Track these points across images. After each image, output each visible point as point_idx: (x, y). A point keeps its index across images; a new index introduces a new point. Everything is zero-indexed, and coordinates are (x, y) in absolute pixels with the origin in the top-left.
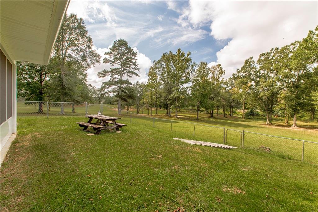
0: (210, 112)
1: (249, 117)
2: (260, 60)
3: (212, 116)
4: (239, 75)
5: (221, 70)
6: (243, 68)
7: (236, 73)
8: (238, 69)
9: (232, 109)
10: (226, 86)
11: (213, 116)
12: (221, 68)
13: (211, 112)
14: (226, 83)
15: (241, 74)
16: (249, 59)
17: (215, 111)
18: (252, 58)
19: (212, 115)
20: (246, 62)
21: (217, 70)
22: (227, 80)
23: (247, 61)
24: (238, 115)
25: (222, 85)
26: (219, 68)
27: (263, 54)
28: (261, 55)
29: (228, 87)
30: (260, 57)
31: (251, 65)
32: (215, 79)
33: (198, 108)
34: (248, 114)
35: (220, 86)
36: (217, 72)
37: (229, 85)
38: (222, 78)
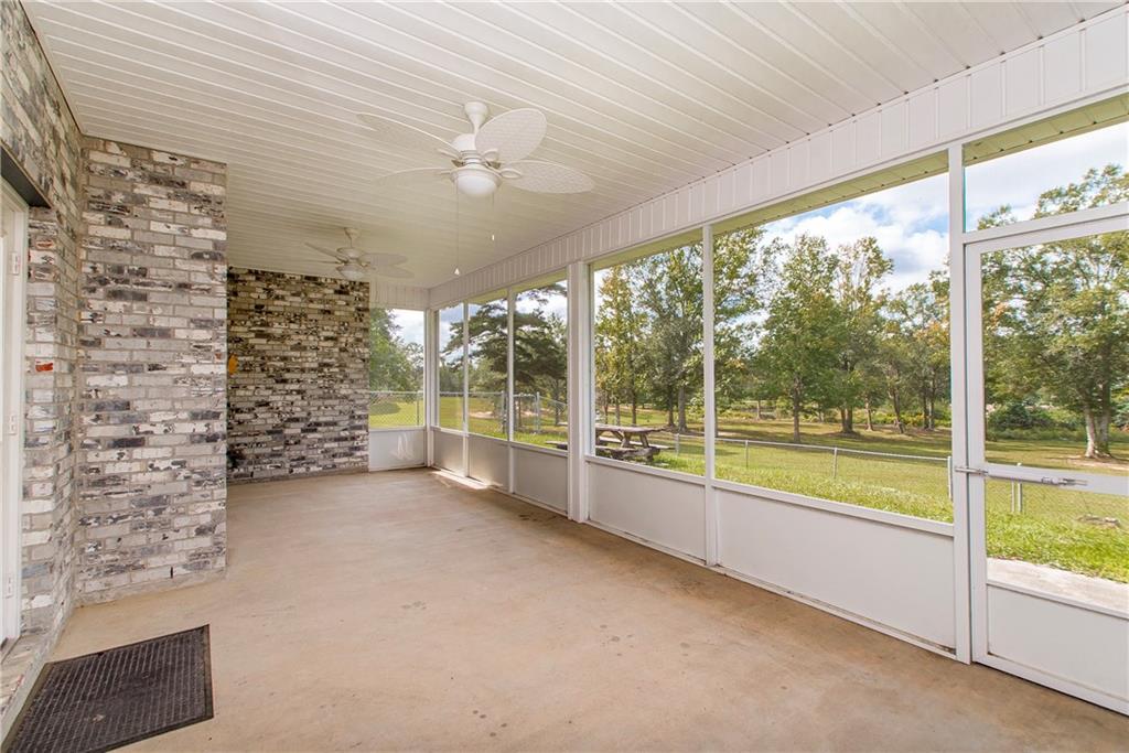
0: (839, 417)
1: (1007, 432)
3: (848, 430)
5: (878, 257)
7: (945, 268)
10: (898, 316)
11: (853, 430)
12: (875, 250)
13: (843, 417)
14: (900, 306)
16: (994, 215)
18: (1005, 210)
19: (850, 426)
20: (984, 226)
21: (860, 260)
22: (901, 293)
23: (988, 222)
25: (883, 312)
26: (867, 250)
27: (1051, 193)
28: (1044, 196)
29: (910, 318)
30: (1041, 204)
32: (853, 293)
33: (798, 400)
34: (1003, 420)
35: (877, 315)
36: (859, 265)
37: (910, 312)
38: (883, 286)
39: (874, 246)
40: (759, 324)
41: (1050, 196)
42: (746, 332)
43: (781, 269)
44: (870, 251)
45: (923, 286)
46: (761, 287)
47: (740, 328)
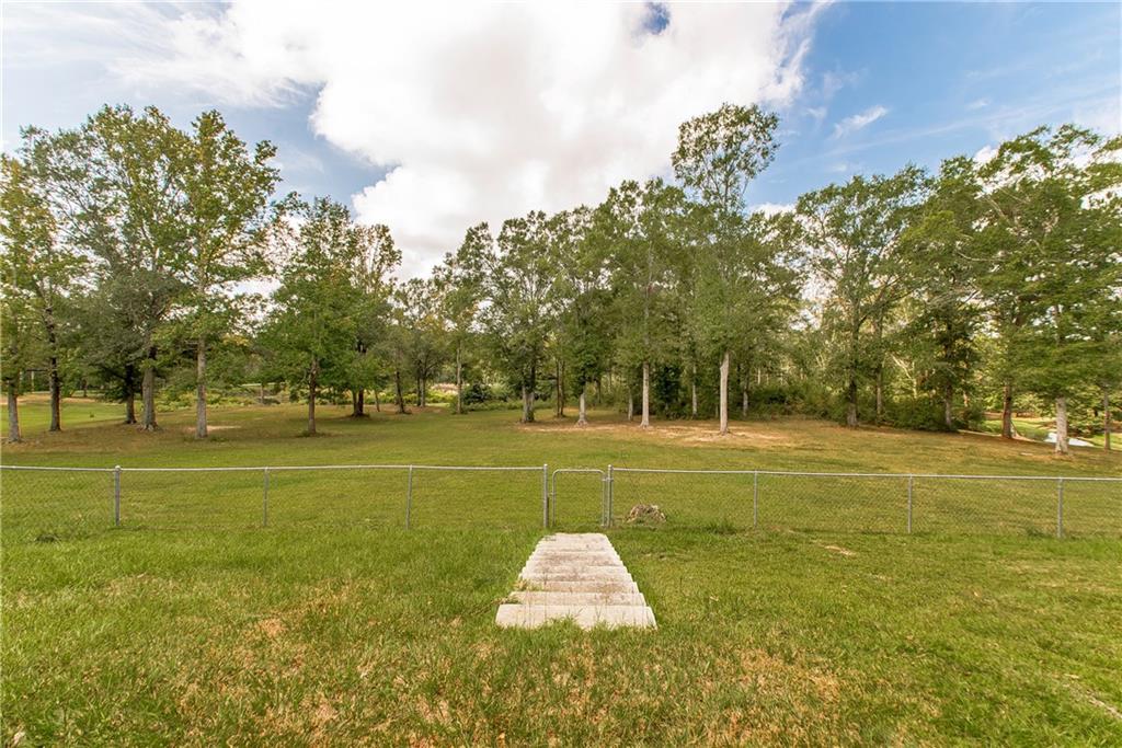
0: (351, 399)
1: (472, 406)
2: (502, 238)
3: (359, 414)
4: (450, 273)
5: (389, 246)
6: (463, 253)
7: (444, 266)
8: (449, 255)
9: (424, 382)
10: (402, 306)
11: (364, 412)
12: (388, 239)
13: (355, 398)
14: (402, 296)
15: (458, 271)
16: (477, 229)
17: (369, 395)
18: (485, 226)
19: (361, 408)
20: (471, 235)
21: (375, 245)
22: (404, 285)
23: (474, 233)
24: (434, 401)
25: (390, 300)
26: (380, 238)
27: (511, 221)
28: (507, 222)
29: (409, 308)
30: (504, 229)
31: (483, 247)
32: (367, 276)
33: (315, 384)
34: (468, 397)
35: (385, 302)
36: (373, 251)
37: (411, 303)
38: (393, 275)
39: (387, 234)
40: (266, 296)
41: (509, 223)
42: (249, 305)
43: (297, 232)
44: (384, 238)
45: (421, 282)
46: (272, 249)
47: (239, 298)
